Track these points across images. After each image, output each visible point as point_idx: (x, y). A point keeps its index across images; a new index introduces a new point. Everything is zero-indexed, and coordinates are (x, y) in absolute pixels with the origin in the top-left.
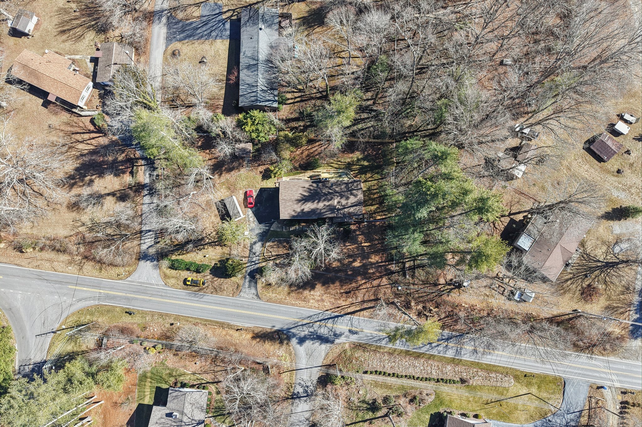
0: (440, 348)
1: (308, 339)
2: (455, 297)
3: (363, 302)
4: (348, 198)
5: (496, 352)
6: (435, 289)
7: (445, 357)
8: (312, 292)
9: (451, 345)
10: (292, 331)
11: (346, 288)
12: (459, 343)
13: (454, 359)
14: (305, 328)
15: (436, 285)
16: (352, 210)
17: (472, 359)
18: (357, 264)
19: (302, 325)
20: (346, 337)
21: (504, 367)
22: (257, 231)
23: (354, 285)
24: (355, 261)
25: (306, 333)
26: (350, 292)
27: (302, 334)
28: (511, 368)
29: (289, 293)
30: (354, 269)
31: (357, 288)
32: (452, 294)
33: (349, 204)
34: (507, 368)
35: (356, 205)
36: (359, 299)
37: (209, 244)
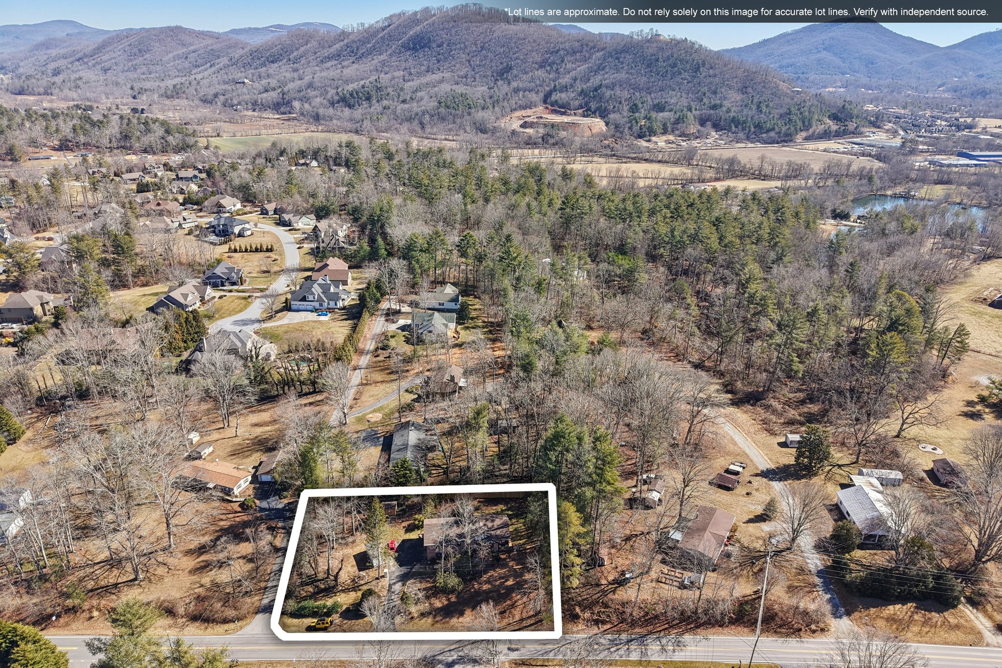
0: (622, 652)
1: (457, 663)
2: (622, 594)
3: (522, 620)
4: (493, 521)
5: (689, 648)
6: (598, 589)
7: (629, 661)
8: (461, 619)
9: (632, 647)
10: (437, 658)
11: (500, 608)
12: (642, 643)
13: (641, 661)
14: (453, 653)
15: (598, 585)
16: (498, 532)
17: (663, 658)
18: (510, 583)
19: (450, 651)
20: (505, 655)
21: (703, 662)
22: (397, 574)
23: (509, 602)
24: (507, 581)
25: (455, 657)
26: (505, 612)
27: (450, 659)
28: (712, 662)
29: (433, 625)
30: (507, 588)
31: (513, 606)
32: (618, 592)
33: (496, 527)
34: (707, 662)
35: (502, 527)
36: (517, 618)
37: (343, 591)
